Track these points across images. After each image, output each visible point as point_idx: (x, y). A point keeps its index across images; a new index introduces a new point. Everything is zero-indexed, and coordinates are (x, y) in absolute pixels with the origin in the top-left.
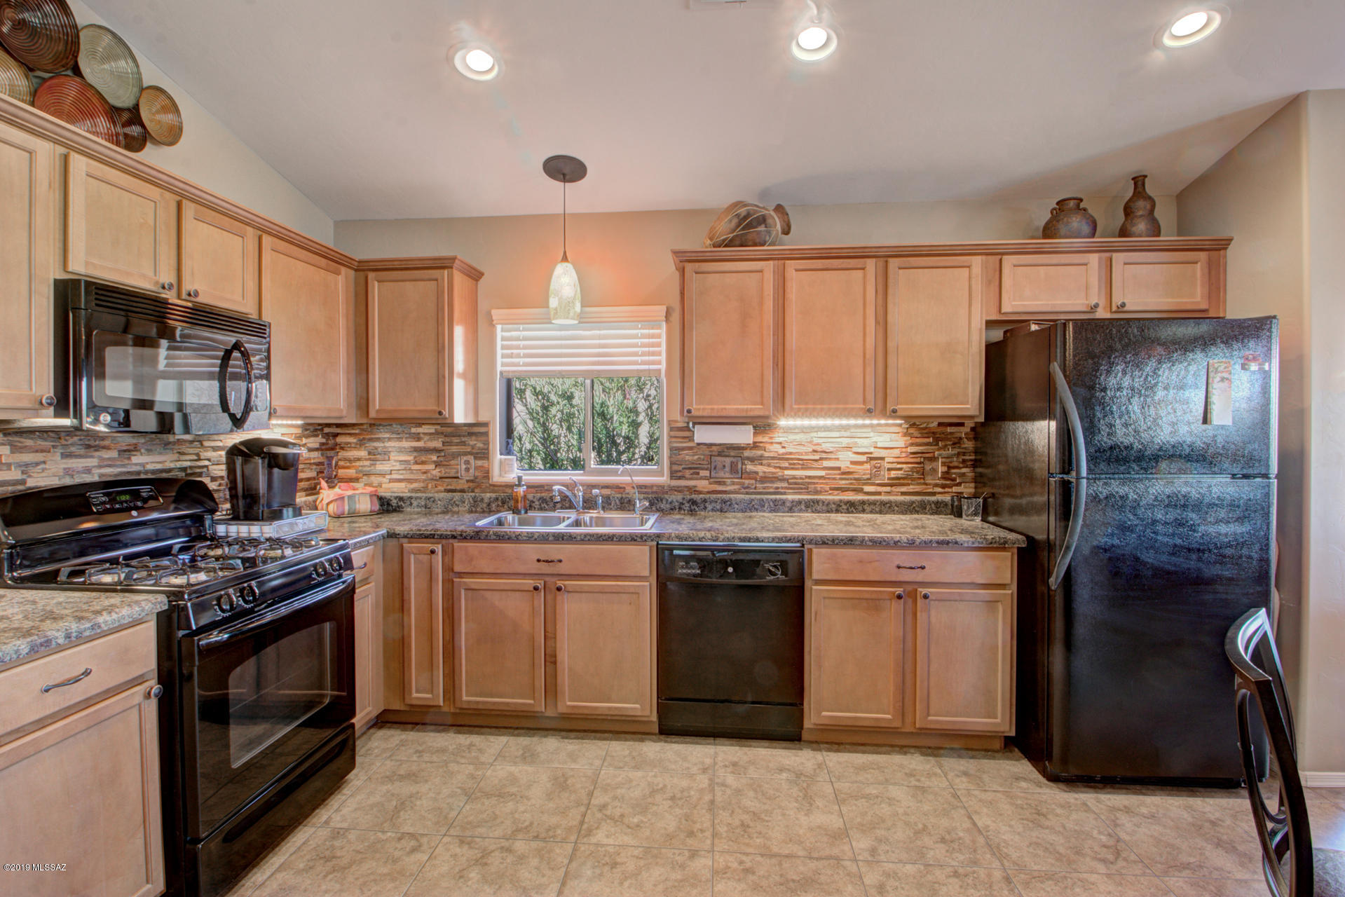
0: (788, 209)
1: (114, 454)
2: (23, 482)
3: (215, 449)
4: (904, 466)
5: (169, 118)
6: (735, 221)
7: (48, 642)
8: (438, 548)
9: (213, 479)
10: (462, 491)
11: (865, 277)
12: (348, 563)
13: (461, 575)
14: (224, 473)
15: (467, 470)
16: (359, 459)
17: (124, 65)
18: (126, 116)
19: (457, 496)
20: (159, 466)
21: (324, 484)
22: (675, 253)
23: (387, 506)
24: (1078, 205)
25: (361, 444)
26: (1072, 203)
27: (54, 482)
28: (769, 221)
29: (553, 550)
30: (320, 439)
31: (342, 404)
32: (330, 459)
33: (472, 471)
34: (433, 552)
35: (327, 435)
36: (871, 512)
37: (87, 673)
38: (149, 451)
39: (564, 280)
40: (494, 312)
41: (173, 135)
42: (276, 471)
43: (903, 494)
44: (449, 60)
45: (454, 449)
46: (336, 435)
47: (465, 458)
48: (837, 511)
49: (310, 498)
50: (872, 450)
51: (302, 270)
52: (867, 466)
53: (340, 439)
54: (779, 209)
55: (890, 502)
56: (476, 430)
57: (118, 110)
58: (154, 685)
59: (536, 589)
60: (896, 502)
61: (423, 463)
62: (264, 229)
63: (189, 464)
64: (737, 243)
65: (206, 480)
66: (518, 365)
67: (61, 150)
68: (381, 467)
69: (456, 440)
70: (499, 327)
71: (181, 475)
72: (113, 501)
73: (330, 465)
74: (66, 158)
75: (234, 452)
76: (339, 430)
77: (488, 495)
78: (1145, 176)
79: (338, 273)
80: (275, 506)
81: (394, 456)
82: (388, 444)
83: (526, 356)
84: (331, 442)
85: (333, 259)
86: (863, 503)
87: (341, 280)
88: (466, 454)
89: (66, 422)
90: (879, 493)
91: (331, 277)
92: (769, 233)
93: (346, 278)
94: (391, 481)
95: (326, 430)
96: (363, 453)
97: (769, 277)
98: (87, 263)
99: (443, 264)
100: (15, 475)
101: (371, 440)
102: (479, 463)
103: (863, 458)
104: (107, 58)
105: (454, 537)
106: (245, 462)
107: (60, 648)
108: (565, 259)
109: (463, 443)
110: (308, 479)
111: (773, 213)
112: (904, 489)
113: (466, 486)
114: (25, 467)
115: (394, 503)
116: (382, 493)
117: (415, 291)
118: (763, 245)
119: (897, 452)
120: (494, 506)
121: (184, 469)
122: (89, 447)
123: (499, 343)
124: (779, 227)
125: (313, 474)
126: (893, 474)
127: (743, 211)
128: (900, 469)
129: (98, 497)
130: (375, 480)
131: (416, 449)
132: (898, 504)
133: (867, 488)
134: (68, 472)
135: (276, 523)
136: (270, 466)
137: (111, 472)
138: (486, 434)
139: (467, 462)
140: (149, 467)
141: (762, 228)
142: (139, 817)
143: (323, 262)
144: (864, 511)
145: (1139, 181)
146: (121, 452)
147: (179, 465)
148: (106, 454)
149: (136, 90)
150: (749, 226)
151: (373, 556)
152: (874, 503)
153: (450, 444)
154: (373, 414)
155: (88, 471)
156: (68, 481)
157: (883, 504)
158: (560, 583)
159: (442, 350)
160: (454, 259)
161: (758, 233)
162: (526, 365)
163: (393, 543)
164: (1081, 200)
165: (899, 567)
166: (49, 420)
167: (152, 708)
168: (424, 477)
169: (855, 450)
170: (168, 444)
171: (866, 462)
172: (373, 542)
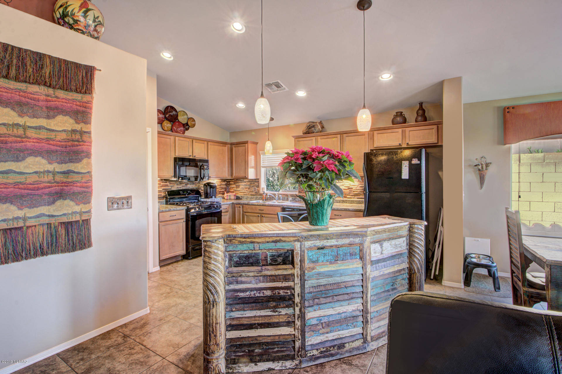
0: (323, 122)
1: (184, 185)
2: (171, 189)
3: (202, 184)
4: (358, 190)
5: (193, 123)
6: (306, 128)
7: (171, 210)
8: (241, 206)
9: (202, 190)
10: (254, 195)
11: (337, 140)
12: (220, 207)
13: (245, 212)
14: (203, 189)
15: (255, 190)
16: (234, 187)
17: (185, 117)
18: (186, 125)
19: (253, 196)
20: (192, 187)
21: (225, 192)
22: (293, 137)
23: (238, 198)
24: (401, 114)
25: (234, 184)
26: (399, 114)
27: (175, 189)
28: (316, 126)
29: (262, 208)
30: (226, 183)
31: (227, 175)
32: (228, 187)
33: (256, 190)
34: (240, 207)
35: (227, 182)
36: (348, 203)
37: (176, 215)
38: (190, 184)
39: (268, 145)
40: (260, 152)
41: (194, 125)
42: (211, 189)
43: (358, 198)
44: (235, 105)
45: (252, 185)
46: (230, 182)
47: (254, 187)
48: (339, 203)
49: (223, 196)
50: (349, 186)
51: (217, 148)
52: (348, 190)
53: (230, 183)
54: (321, 123)
55: (354, 200)
56: (257, 180)
57: (185, 124)
58: (185, 220)
59: (258, 216)
60: (355, 200)
61: (246, 188)
62: (208, 141)
63: (197, 187)
64: (307, 133)
65: (200, 190)
66: (266, 164)
67: (175, 137)
68: (238, 189)
69: (253, 183)
70: (262, 155)
71: (196, 189)
72: (183, 193)
73: (228, 189)
74: (175, 138)
75: (205, 185)
76: (230, 181)
77: (259, 196)
78: (422, 103)
79: (226, 146)
80: (211, 195)
81: (241, 187)
82: (240, 184)
83: (267, 162)
84: (228, 183)
85: (224, 144)
86: (346, 200)
87: (226, 148)
88: (255, 186)
89: (175, 179)
90: (351, 198)
91: (224, 147)
92: (315, 130)
93: (228, 147)
94: (240, 192)
95: (227, 181)
96: (235, 186)
97: (314, 141)
98: (178, 154)
99: (246, 143)
100: (170, 188)
101: (236, 183)
102: (257, 188)
103: (347, 188)
104: (183, 115)
105: (244, 204)
106: (206, 187)
107: (172, 211)
108: (269, 140)
109: (254, 184)
110: (223, 191)
111: (318, 124)
112: (358, 197)
113: (255, 194)
114: (171, 186)
115: (240, 197)
116: (237, 195)
117: (241, 149)
118: (313, 133)
119: (356, 186)
120: (260, 199)
121: (196, 188)
122: (180, 183)
123: (262, 159)
124: (319, 127)
125: (224, 190)
126: (355, 193)
127: (308, 125)
128: (357, 191)
129: (181, 192)
130: (237, 192)
131: (245, 185)
132: (356, 201)
133: (348, 197)
134: (177, 188)
135: (210, 199)
136: (210, 188)
137: (184, 188)
138: (259, 181)
139: (255, 188)
140: (190, 187)
141: (313, 129)
142: (182, 240)
143: (222, 145)
144: (346, 203)
145: (421, 104)
146: (186, 184)
147: (195, 187)
148: (183, 185)
149: (187, 119)
150: (310, 128)
151: (229, 207)
152: (349, 201)
153: (251, 184)
154: (233, 177)
155: (180, 188)
156: (177, 189)
157: (352, 201)
158: (263, 215)
159: (246, 162)
160: (248, 141)
161: (312, 130)
162: (267, 164)
163: (233, 205)
164: (402, 112)
165: (335, 215)
166: (173, 179)
167: (185, 223)
168: (246, 192)
169: (344, 186)
170: (193, 183)
171: (348, 189)
172: (229, 204)
